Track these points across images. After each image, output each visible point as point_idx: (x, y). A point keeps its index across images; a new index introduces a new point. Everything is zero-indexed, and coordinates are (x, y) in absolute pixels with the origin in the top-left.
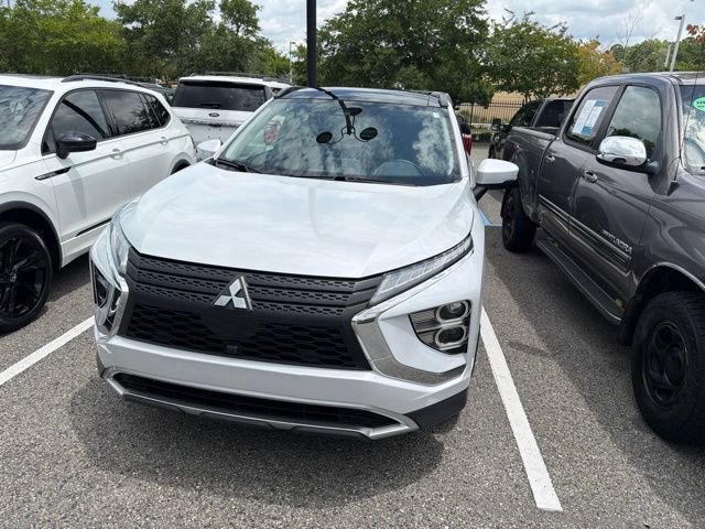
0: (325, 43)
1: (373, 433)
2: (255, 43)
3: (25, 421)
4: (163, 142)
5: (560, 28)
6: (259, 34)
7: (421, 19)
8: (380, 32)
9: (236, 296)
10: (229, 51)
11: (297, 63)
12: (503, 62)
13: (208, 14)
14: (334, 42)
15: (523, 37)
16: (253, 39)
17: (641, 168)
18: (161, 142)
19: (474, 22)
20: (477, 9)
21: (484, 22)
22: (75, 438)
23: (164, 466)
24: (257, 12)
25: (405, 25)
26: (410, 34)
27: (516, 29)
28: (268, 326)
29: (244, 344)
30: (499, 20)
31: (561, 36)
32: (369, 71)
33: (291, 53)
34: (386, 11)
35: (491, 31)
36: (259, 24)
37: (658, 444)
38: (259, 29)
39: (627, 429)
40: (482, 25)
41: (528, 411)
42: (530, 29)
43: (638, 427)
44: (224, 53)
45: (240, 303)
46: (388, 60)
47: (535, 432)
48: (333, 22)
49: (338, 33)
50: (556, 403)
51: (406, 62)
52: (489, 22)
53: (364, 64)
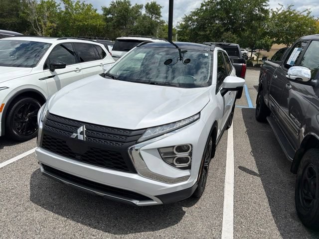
0: (190, 22)
2: (159, 23)
5: (307, 12)
6: (161, 19)
7: (235, 10)
8: (216, 16)
9: (80, 134)
10: (147, 26)
11: (179, 31)
12: (276, 30)
13: (140, 10)
14: (194, 22)
15: (286, 17)
16: (159, 21)
18: (100, 66)
19: (263, 10)
20: (264, 4)
21: (267, 10)
22: (29, 188)
23: (58, 205)
24: (161, 9)
25: (227, 12)
26: (229, 18)
27: (284, 13)
29: (82, 156)
30: (275, 10)
31: (308, 16)
32: (209, 34)
33: (177, 27)
34: (219, 7)
35: (271, 15)
36: (161, 14)
38: (161, 16)
39: (286, 217)
40: (266, 12)
41: (235, 201)
42: (290, 13)
43: (293, 217)
44: (145, 27)
45: (81, 137)
46: (218, 29)
47: (235, 212)
48: (194, 12)
49: (196, 17)
50: (252, 199)
51: (227, 30)
52: (270, 10)
53: (207, 31)
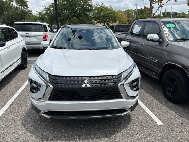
0: (49, 11)
1: (123, 114)
2: (28, 12)
3: (10, 132)
4: (18, 42)
5: (111, 7)
6: (29, 9)
7: (76, 5)
8: (64, 8)
10: (20, 14)
11: (39, 17)
12: (98, 15)
13: (12, 3)
14: (51, 11)
15: (102, 9)
16: (27, 10)
17: (158, 41)
19: (89, 5)
20: (90, 2)
21: (92, 5)
24: (27, 3)
25: (71, 6)
26: (72, 9)
27: (100, 7)
28: (96, 91)
30: (95, 5)
31: (111, 9)
32: (63, 19)
33: (37, 14)
34: (65, 3)
35: (94, 8)
36: (28, 6)
37: (174, 105)
38: (28, 7)
40: (91, 6)
42: (103, 7)
46: (68, 16)
47: (147, 107)
48: (50, 5)
49: (52, 8)
50: (148, 99)
51: (73, 16)
52: (93, 5)
53: (61, 17)
